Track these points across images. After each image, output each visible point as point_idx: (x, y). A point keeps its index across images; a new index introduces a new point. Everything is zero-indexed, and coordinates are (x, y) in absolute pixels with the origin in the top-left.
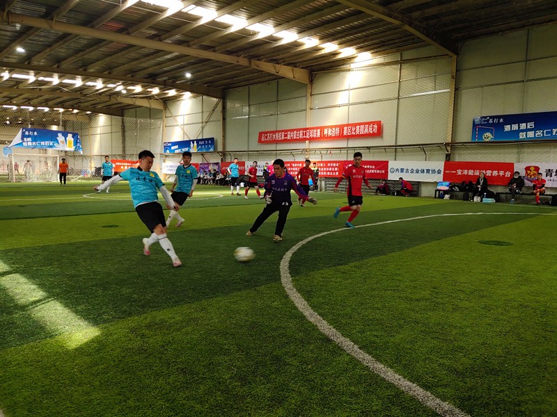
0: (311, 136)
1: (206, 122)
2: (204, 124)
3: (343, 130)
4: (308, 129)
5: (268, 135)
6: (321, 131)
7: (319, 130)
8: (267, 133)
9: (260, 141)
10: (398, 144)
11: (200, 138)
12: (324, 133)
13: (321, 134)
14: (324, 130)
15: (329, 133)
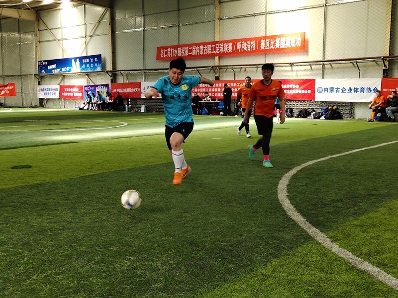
0: (222, 51)
1: (91, 36)
2: (88, 39)
3: (260, 44)
4: (217, 42)
5: (169, 50)
6: (233, 45)
7: (230, 44)
8: (167, 48)
9: (158, 58)
10: (326, 59)
11: (84, 55)
12: (236, 47)
13: (233, 48)
14: (236, 44)
15: (243, 47)
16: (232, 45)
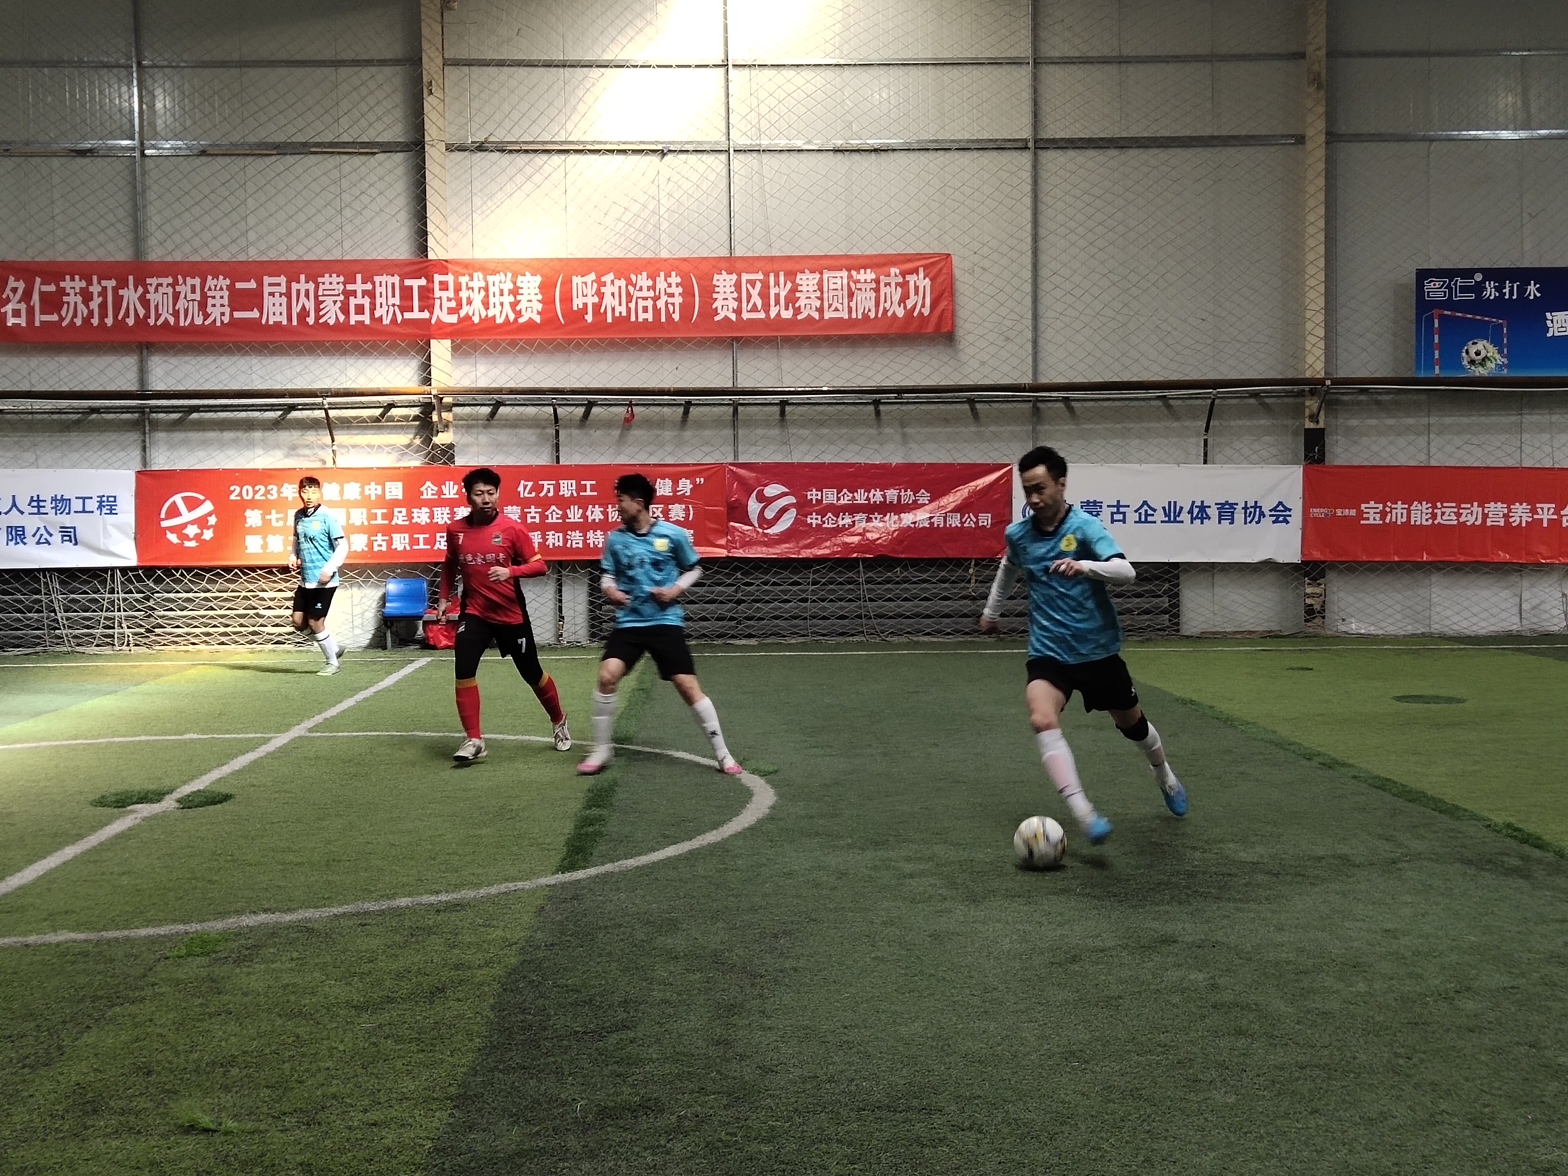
0: (475, 311)
4: (441, 266)
5: (72, 285)
6: (546, 289)
7: (530, 285)
8: (51, 272)
12: (567, 299)
13: (547, 301)
14: (567, 283)
15: (608, 301)
16: (542, 287)
